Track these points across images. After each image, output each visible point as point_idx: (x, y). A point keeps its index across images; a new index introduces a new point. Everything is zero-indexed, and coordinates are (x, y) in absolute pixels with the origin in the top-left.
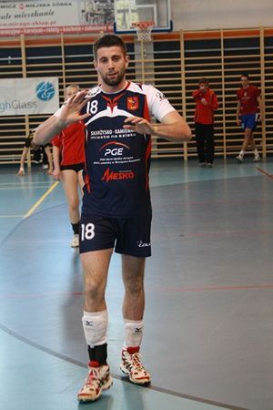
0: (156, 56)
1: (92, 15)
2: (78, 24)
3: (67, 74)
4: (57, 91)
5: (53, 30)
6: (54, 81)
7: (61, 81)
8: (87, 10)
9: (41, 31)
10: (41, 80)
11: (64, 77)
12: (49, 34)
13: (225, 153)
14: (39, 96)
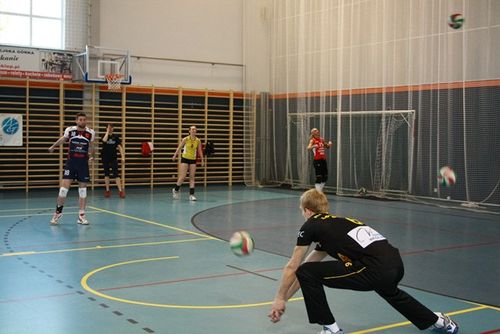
0: (101, 103)
1: (51, 64)
2: (38, 71)
3: (30, 112)
4: (21, 126)
5: (17, 73)
6: (18, 117)
7: (24, 118)
8: (47, 59)
9: (6, 73)
10: (7, 116)
11: (28, 115)
12: (12, 76)
13: (152, 184)
14: (5, 130)
